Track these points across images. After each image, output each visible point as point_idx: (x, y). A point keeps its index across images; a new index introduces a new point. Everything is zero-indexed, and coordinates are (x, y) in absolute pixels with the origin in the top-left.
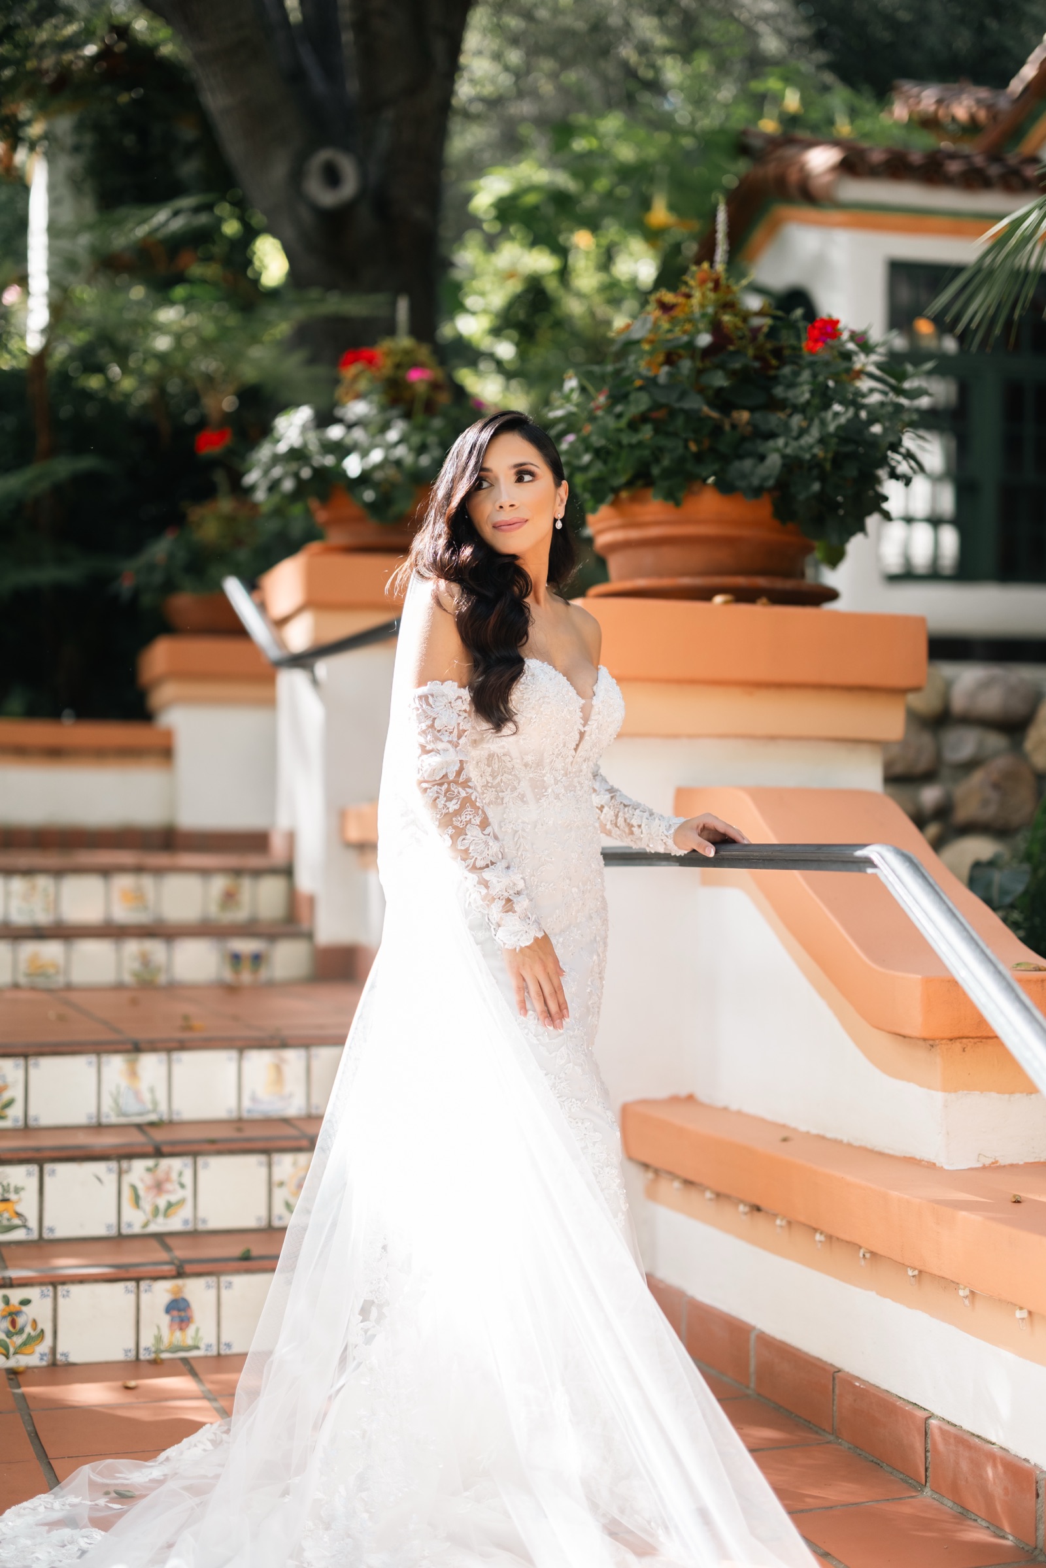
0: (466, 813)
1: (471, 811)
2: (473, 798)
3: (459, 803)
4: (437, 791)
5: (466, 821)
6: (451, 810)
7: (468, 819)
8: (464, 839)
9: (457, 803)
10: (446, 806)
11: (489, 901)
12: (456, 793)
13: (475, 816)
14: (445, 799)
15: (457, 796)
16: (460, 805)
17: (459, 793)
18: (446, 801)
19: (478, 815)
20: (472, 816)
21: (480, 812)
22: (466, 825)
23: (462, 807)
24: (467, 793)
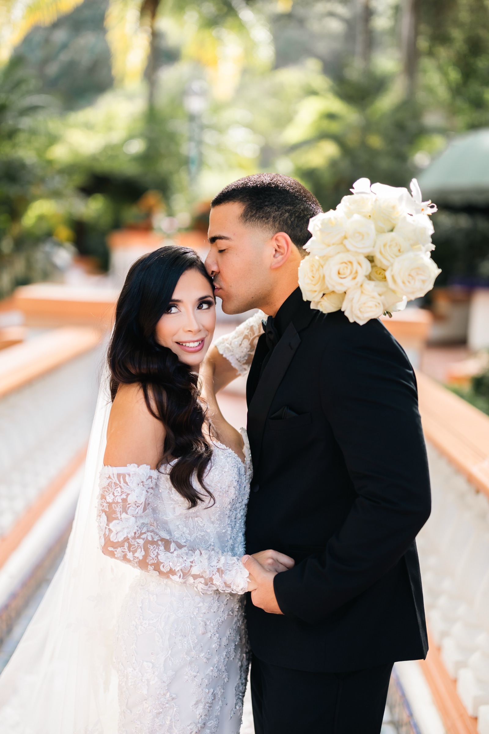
0: (152, 551)
1: (154, 548)
2: (150, 538)
3: (143, 550)
4: (122, 551)
5: (156, 556)
6: (141, 558)
7: (156, 554)
8: (163, 566)
9: (141, 551)
10: (134, 557)
11: (210, 582)
12: (136, 545)
13: (159, 548)
14: (131, 553)
15: (138, 546)
16: (144, 550)
17: (138, 543)
18: (133, 554)
19: (160, 545)
20: (157, 550)
21: (160, 543)
22: (158, 558)
23: (146, 550)
24: (143, 539)
